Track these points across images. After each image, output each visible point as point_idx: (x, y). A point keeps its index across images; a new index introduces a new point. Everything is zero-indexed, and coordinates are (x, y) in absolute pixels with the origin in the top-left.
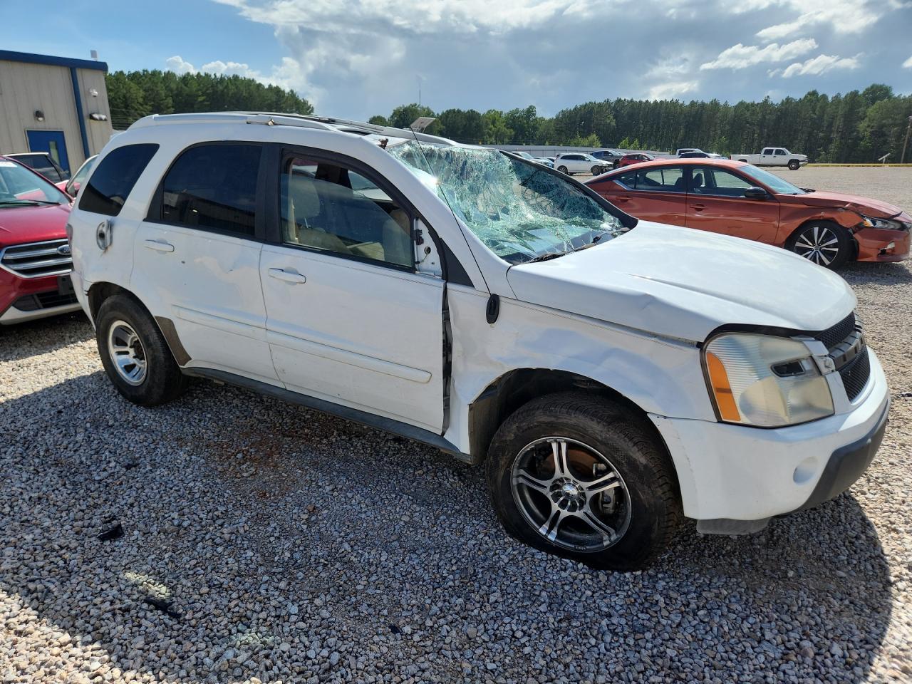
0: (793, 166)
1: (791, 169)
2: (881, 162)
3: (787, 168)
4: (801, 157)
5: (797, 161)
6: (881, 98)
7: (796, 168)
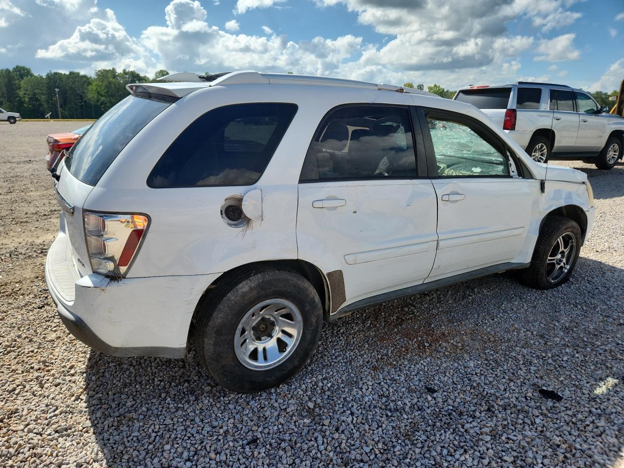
0: (12, 121)
1: (11, 123)
2: (47, 118)
3: (8, 123)
4: (17, 115)
5: (14, 118)
6: (27, 76)
7: (14, 123)
